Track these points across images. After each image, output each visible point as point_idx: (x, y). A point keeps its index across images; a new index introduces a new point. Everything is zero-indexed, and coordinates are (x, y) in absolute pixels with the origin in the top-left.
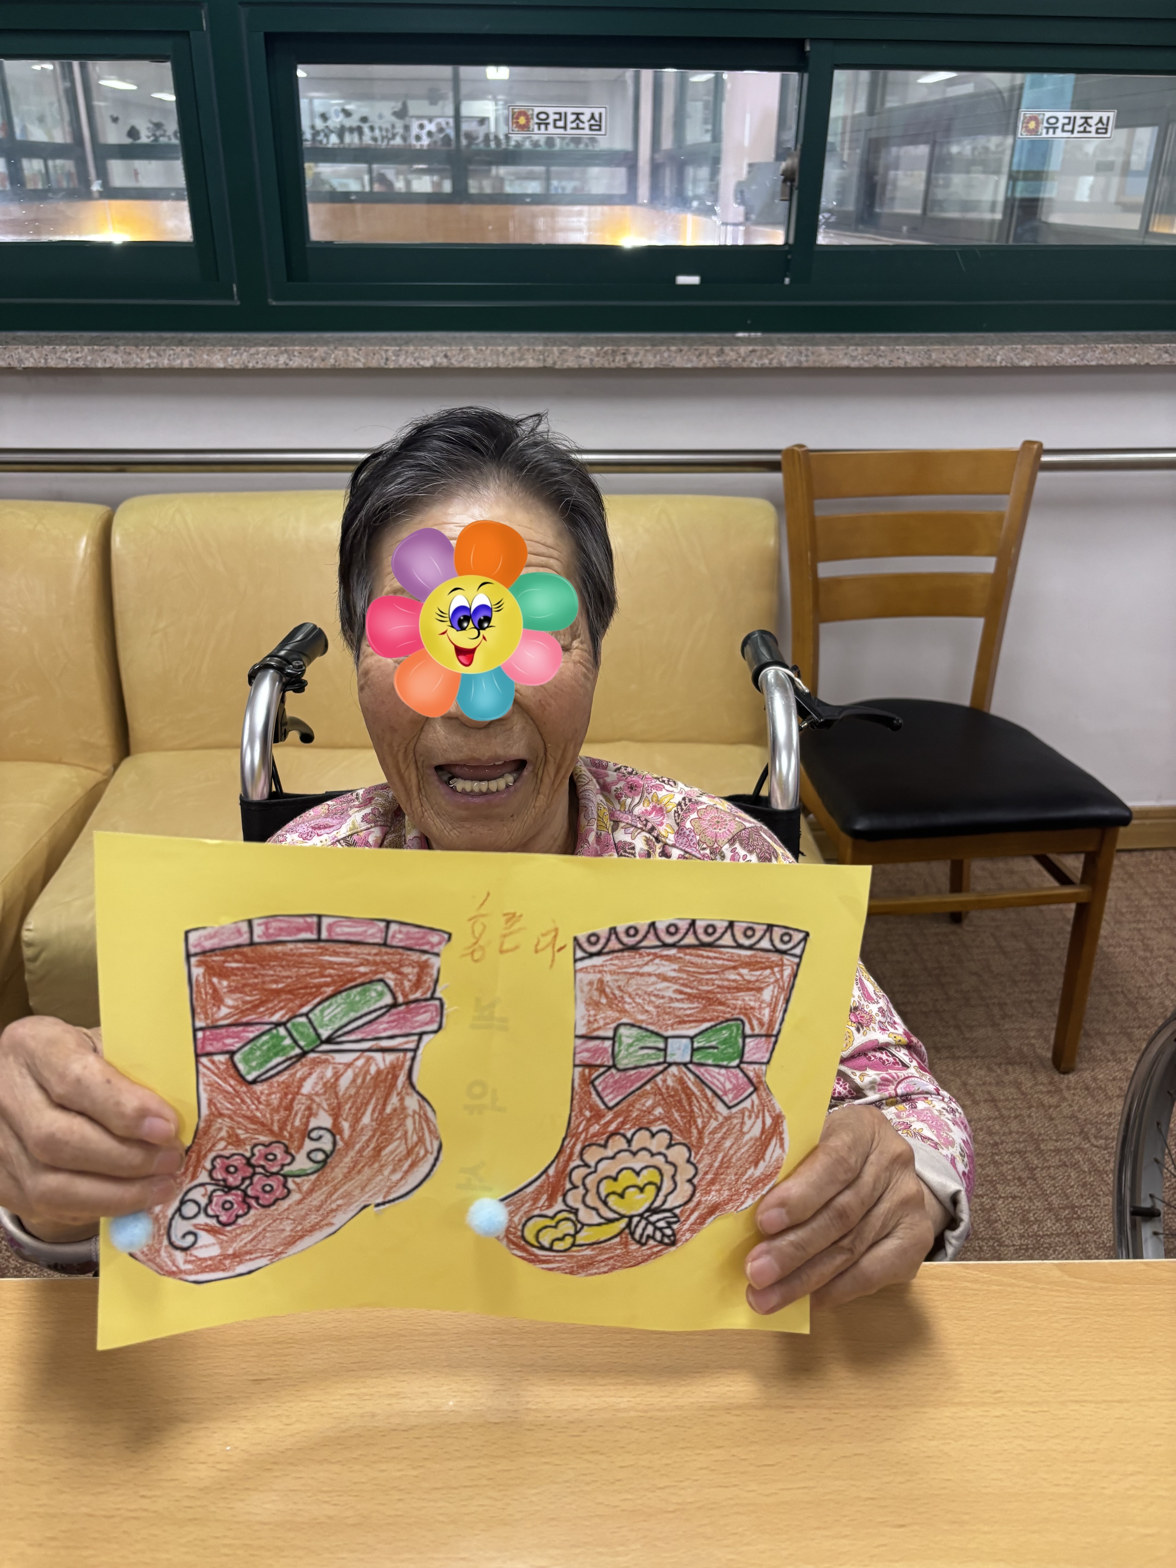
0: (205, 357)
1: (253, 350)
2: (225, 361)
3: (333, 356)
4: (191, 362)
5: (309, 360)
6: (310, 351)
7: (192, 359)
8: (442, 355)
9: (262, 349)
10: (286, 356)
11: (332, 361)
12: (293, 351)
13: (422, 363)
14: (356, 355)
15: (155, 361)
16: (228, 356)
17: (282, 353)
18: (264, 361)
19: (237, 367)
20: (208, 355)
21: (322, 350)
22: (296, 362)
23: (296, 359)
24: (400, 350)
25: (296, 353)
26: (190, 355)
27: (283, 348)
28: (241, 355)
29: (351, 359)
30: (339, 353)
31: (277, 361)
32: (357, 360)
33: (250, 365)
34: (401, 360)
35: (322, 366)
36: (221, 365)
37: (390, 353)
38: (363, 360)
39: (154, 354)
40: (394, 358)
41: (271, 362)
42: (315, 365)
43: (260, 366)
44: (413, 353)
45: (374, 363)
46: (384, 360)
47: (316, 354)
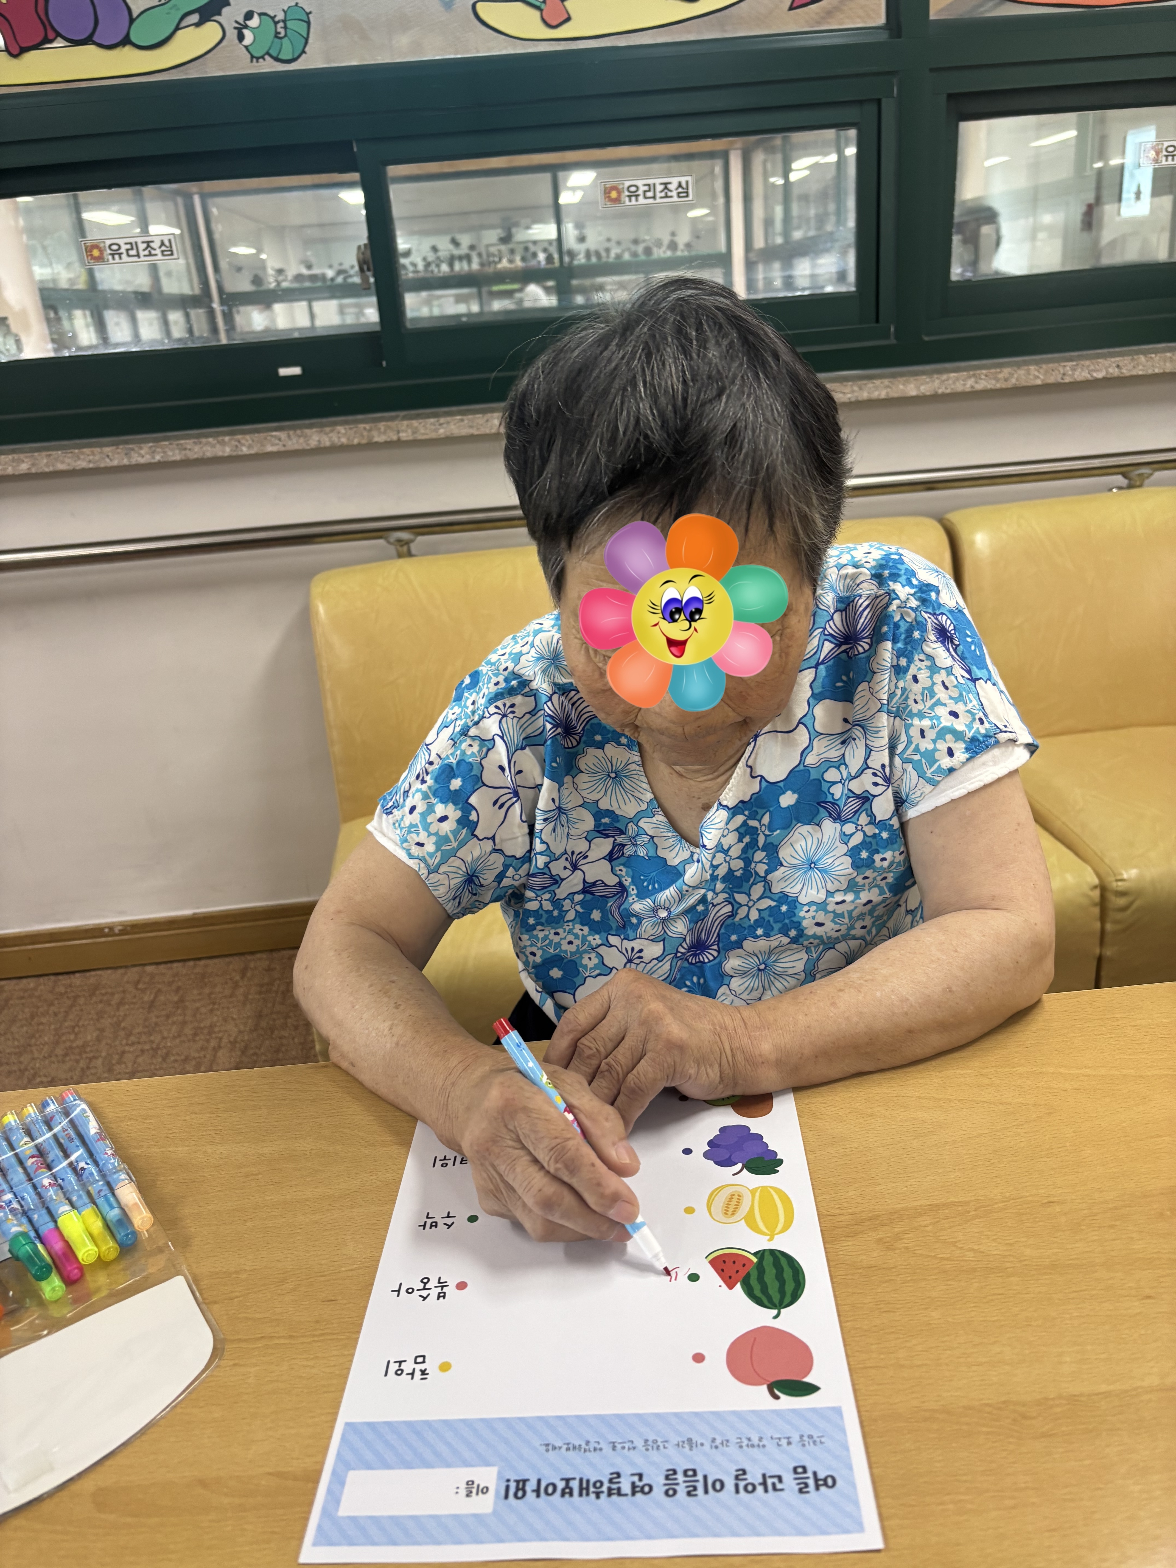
0: (901, 387)
1: (944, 377)
2: (918, 388)
3: (1015, 376)
4: (887, 393)
5: (993, 382)
6: (996, 373)
7: (889, 390)
8: (1114, 365)
9: (952, 375)
10: (973, 379)
11: (1014, 381)
12: (980, 374)
13: (1095, 375)
14: (1037, 373)
15: (856, 394)
16: (922, 384)
17: (970, 377)
18: (953, 386)
19: (928, 393)
20: (904, 385)
21: (1006, 371)
22: (981, 385)
23: (983, 381)
24: (1077, 365)
25: (983, 377)
26: (887, 387)
27: (971, 373)
28: (933, 381)
29: (1031, 377)
30: (1022, 372)
31: (964, 385)
32: (1037, 377)
33: (940, 391)
34: (1077, 373)
35: (1004, 386)
36: (914, 393)
37: (1068, 368)
38: (1042, 377)
39: (856, 388)
40: (1070, 373)
41: (959, 387)
42: (998, 386)
43: (948, 391)
44: (1089, 366)
45: (1051, 380)
46: (1061, 376)
47: (1000, 376)
